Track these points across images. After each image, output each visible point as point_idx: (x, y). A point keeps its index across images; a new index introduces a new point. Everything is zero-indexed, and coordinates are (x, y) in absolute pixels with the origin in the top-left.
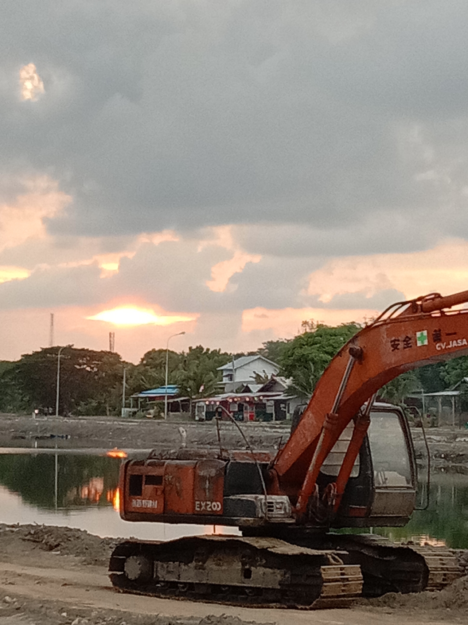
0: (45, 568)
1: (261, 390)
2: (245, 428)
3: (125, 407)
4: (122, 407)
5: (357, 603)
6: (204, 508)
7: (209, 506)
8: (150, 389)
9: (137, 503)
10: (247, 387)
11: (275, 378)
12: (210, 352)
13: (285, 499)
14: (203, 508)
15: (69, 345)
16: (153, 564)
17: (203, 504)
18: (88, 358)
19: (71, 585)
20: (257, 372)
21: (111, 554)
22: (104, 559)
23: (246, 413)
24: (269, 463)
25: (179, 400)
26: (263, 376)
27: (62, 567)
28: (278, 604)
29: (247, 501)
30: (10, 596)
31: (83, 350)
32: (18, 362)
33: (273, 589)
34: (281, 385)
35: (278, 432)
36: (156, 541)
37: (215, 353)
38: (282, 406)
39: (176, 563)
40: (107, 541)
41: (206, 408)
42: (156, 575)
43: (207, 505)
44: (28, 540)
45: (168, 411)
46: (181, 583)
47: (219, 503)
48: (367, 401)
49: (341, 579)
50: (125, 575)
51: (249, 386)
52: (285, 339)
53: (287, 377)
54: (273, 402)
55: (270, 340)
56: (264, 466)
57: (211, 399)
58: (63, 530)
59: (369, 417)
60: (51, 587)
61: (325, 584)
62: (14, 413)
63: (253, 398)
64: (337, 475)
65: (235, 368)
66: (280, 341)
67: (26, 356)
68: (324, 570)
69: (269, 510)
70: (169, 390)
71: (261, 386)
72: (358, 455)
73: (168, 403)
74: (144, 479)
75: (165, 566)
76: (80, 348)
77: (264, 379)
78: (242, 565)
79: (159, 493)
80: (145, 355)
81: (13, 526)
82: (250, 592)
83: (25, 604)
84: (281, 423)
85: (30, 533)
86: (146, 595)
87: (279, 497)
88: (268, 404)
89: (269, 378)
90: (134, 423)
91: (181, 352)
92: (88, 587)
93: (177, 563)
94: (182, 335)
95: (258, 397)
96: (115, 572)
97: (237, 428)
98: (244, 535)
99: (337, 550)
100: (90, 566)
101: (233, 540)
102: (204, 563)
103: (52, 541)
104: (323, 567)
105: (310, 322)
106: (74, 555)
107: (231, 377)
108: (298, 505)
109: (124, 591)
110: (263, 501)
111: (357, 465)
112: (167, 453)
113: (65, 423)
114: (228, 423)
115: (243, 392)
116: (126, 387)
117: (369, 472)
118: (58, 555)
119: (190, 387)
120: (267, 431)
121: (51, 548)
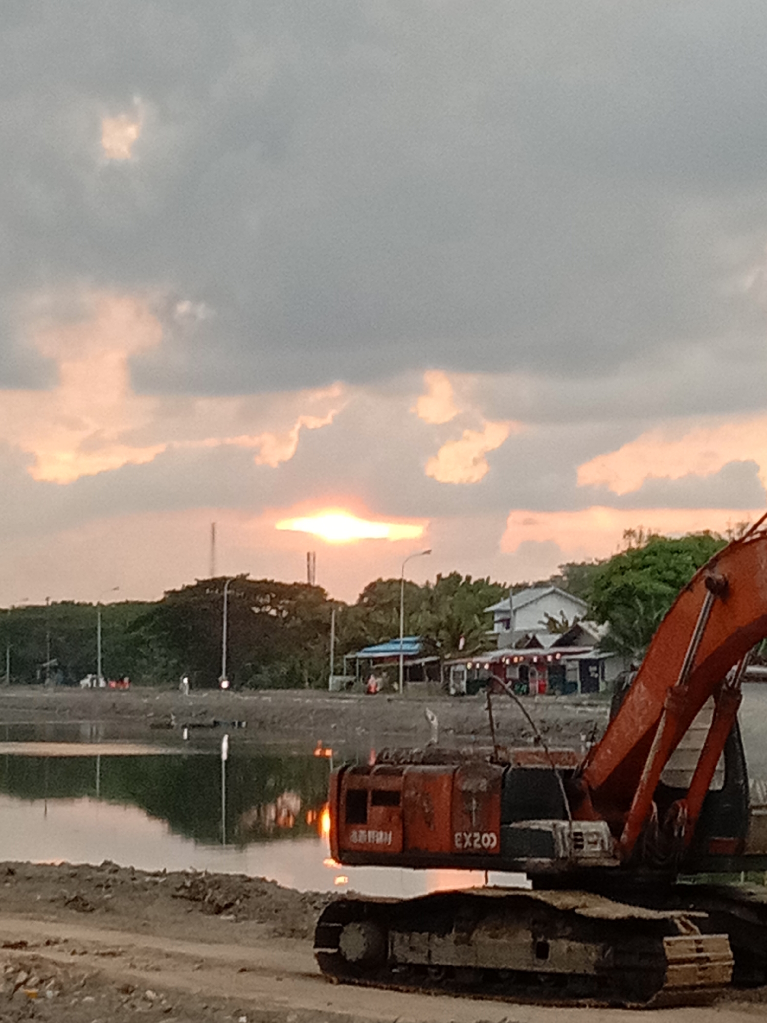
0: (210, 943)
1: (558, 644)
2: (531, 707)
3: (335, 674)
4: (330, 675)
5: (723, 997)
6: (470, 845)
7: (478, 840)
8: (374, 645)
9: (359, 836)
10: (534, 638)
11: (580, 624)
12: (472, 582)
13: (602, 827)
14: (468, 843)
15: (242, 575)
16: (386, 935)
17: (468, 837)
18: (274, 596)
19: (253, 970)
20: (550, 615)
21: (317, 920)
22: (306, 928)
23: (532, 682)
24: (574, 767)
25: (423, 661)
26: (560, 621)
27: (237, 941)
28: (592, 999)
29: (539, 830)
30: (153, 990)
31: (265, 581)
32: (158, 603)
33: (585, 976)
34: (589, 635)
35: (586, 712)
36: (393, 899)
37: (481, 583)
38: (592, 669)
39: (424, 934)
40: (310, 899)
41: (468, 674)
42: (392, 953)
43: (472, 839)
44: (182, 897)
45: (405, 679)
46: (433, 967)
47: (493, 835)
48: (736, 664)
49: (698, 958)
50: (341, 955)
51: (538, 637)
52: (596, 560)
53: (601, 622)
54: (577, 663)
55: (571, 562)
56: (567, 774)
57: (475, 660)
58: (238, 879)
59: (739, 691)
60: (221, 974)
61: (670, 967)
62: (154, 685)
63: (545, 657)
64: (688, 786)
65: (514, 608)
66: (588, 562)
67: (173, 593)
68: (669, 943)
69: (576, 847)
70: (406, 645)
71: (557, 637)
72: (722, 753)
73: (405, 668)
74: (370, 798)
75: (406, 938)
76: (259, 578)
77: (560, 625)
78: (533, 936)
79: (395, 818)
80: (366, 589)
81: (156, 875)
82: (546, 981)
83: (178, 1003)
84: (590, 698)
85: (184, 886)
86: (375, 987)
87: (593, 824)
88: (569, 666)
89: (570, 623)
90: (350, 701)
91: (424, 582)
92: (280, 974)
93: (426, 934)
94: (426, 556)
95: (554, 655)
96: (324, 950)
97: (519, 707)
98: (535, 887)
99: (689, 910)
100: (283, 939)
101: (518, 896)
102: (470, 934)
103: (220, 899)
104: (667, 939)
105: (638, 532)
106: (257, 921)
107: (507, 623)
108: (624, 836)
109: (338, 980)
110: (567, 831)
111: (721, 772)
112: (408, 753)
113: (237, 702)
114: (503, 697)
115: (528, 647)
116: (335, 643)
117: (742, 782)
118: (231, 921)
119: (441, 641)
120: (569, 712)
121: (219, 911)
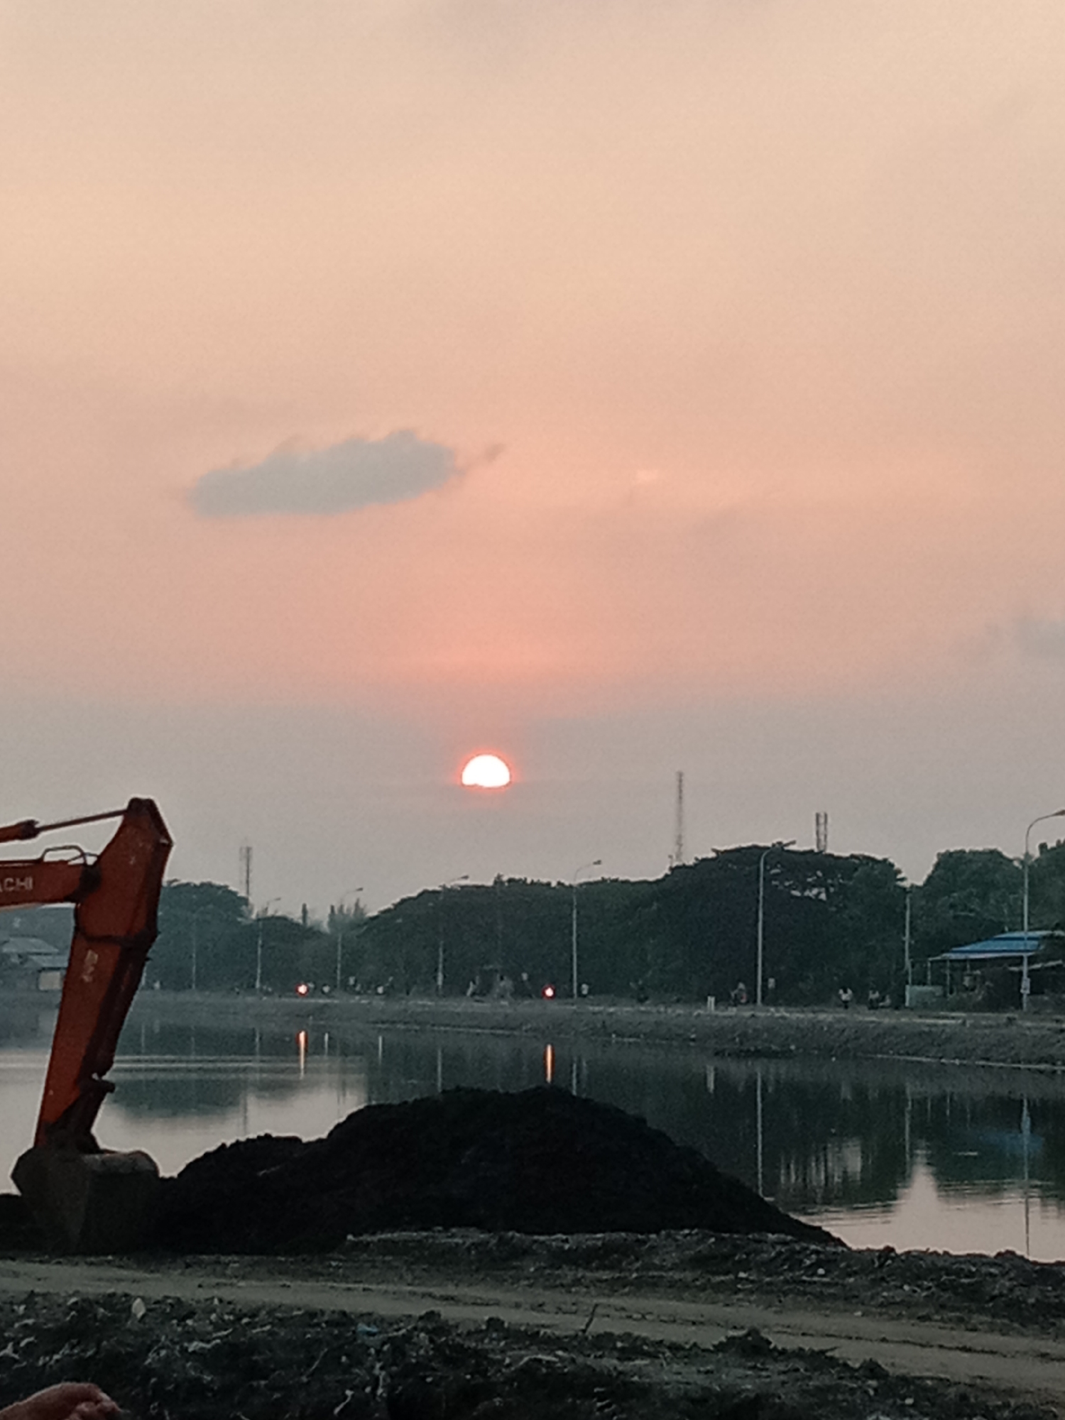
3: (913, 984)
4: (907, 983)
15: (780, 843)
32: (657, 882)
67: (680, 869)
73: (1031, 973)
113: (781, 1021)
